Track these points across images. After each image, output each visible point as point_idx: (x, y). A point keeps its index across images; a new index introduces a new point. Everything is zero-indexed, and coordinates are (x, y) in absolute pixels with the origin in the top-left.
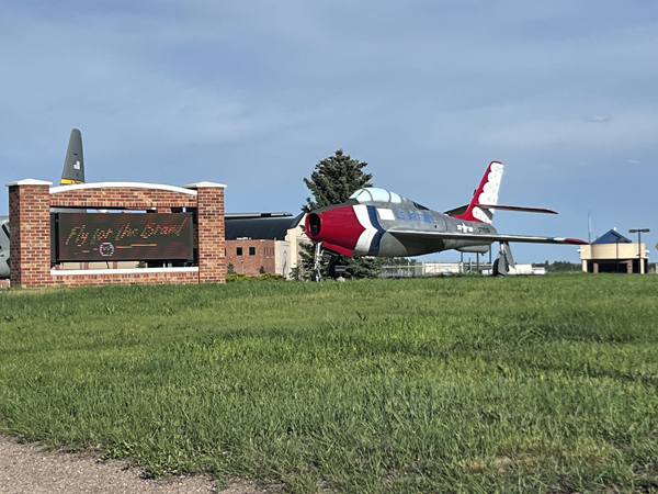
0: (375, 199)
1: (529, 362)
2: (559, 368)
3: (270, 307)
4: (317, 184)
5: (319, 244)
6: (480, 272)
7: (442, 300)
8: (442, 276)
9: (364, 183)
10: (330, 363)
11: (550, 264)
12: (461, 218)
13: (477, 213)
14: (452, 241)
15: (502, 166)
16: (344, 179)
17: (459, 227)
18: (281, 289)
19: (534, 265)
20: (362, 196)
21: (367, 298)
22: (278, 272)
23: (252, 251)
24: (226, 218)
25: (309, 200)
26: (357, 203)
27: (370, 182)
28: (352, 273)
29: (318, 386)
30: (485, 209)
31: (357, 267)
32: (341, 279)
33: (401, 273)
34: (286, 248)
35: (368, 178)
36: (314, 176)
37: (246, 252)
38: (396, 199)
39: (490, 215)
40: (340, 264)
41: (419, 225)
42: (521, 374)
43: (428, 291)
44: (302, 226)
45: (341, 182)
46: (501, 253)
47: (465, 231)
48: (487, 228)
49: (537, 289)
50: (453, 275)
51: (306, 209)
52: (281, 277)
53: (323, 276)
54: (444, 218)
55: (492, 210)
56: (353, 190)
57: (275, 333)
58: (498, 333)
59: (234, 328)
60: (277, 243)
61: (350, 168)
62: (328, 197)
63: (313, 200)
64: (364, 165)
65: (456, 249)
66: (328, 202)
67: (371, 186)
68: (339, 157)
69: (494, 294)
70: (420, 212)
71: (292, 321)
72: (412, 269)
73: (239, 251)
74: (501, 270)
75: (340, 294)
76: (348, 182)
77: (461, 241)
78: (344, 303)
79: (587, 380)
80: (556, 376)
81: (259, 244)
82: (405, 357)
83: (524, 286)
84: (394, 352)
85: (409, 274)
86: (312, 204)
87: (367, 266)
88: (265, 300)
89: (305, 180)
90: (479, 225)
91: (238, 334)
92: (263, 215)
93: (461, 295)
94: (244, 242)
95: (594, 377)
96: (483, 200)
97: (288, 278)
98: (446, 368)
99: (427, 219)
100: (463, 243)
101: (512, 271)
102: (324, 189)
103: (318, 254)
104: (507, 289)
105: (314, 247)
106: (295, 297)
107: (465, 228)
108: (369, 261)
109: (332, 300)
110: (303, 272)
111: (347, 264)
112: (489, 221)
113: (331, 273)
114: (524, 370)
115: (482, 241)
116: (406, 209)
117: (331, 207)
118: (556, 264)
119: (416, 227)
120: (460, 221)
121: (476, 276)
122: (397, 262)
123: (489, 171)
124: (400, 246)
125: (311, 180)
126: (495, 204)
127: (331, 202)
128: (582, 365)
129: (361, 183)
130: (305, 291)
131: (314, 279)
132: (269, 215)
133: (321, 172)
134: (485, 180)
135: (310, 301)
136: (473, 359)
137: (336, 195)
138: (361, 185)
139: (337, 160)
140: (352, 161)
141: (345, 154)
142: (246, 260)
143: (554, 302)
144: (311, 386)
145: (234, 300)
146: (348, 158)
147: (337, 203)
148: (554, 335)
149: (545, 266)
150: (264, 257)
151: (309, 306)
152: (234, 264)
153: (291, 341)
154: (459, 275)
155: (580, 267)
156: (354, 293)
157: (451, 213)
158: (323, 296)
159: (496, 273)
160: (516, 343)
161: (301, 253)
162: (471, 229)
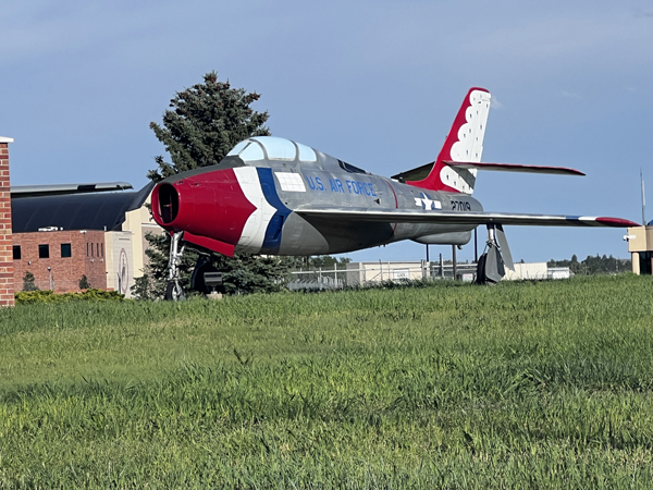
0: (270, 157)
1: (514, 427)
2: (563, 436)
3: (87, 347)
4: (174, 132)
5: (177, 236)
6: (459, 277)
7: (383, 326)
8: (390, 285)
9: (256, 127)
10: (184, 437)
11: (579, 261)
12: (420, 185)
13: (448, 176)
14: (407, 226)
15: (489, 95)
16: (219, 123)
17: (418, 202)
18: (109, 314)
19: (550, 265)
20: (249, 151)
21: (254, 327)
22: (111, 284)
23: (66, 250)
24: (13, 195)
25: (159, 160)
26: (241, 163)
27: (264, 126)
28: (238, 284)
29: (160, 477)
30: (461, 169)
31: (245, 273)
32: (215, 295)
33: (323, 282)
34: (123, 244)
35: (260, 119)
36: (168, 119)
37: (55, 252)
38: (308, 156)
39: (470, 180)
40: (215, 270)
41: (349, 199)
42: (501, 447)
43: (361, 313)
44: (148, 206)
45: (215, 129)
46: (489, 244)
47: (428, 207)
48: (466, 203)
49: (546, 305)
50: (408, 284)
51: (154, 176)
52: (114, 294)
53: (185, 291)
54: (390, 186)
55: (474, 171)
56: (234, 141)
57: (93, 390)
58: (469, 380)
59: (25, 382)
60: (110, 236)
61: (229, 103)
62: (194, 154)
63: (168, 159)
64: (254, 97)
65: (414, 239)
66: (193, 163)
67: (265, 134)
68: (211, 85)
69: (472, 314)
70: (349, 177)
71: (124, 368)
72: (341, 276)
73: (44, 252)
74: (491, 273)
75: (209, 320)
76: (227, 127)
77: (421, 226)
78: (215, 335)
79: (608, 453)
80: (556, 450)
81: (78, 238)
82: (309, 426)
83: (525, 300)
84: (291, 416)
85: (336, 283)
86: (165, 168)
87: (262, 272)
88: (81, 335)
89: (153, 126)
90: (452, 197)
91: (30, 392)
92: (82, 189)
93: (415, 317)
94: (51, 235)
95: (620, 448)
96: (458, 153)
97: (128, 295)
98: (376, 441)
99: (361, 188)
100: (425, 229)
101: (510, 275)
102: (185, 141)
103: (175, 253)
104: (495, 306)
105: (169, 241)
106: (131, 328)
107: (428, 203)
108: (267, 262)
109: (196, 331)
110: (153, 284)
111: (229, 269)
112: (469, 191)
113: (199, 286)
114: (506, 440)
115: (456, 225)
116: (326, 173)
117: (198, 171)
118: (589, 260)
119: (344, 204)
120: (420, 190)
121: (448, 285)
122: (317, 264)
123: (467, 103)
124: (316, 237)
125: (162, 127)
126: (479, 162)
127: (199, 163)
128: (601, 430)
129: (250, 129)
130: (150, 316)
131: (168, 297)
132: (91, 188)
133: (179, 112)
134: (460, 120)
135: (156, 333)
136: (423, 424)
137: (207, 150)
138: (249, 132)
139: (208, 91)
140: (234, 92)
141: (221, 80)
142: (57, 265)
143: (571, 326)
144: (147, 477)
145: (28, 335)
146: (226, 87)
147: (209, 164)
148: (562, 381)
149: (572, 264)
150: (88, 261)
151: (155, 342)
152: (34, 272)
153: (118, 402)
154: (420, 285)
155: (629, 264)
156: (234, 318)
157: (404, 177)
158: (179, 324)
159: (481, 279)
160: (498, 396)
161: (148, 252)
162: (438, 205)
